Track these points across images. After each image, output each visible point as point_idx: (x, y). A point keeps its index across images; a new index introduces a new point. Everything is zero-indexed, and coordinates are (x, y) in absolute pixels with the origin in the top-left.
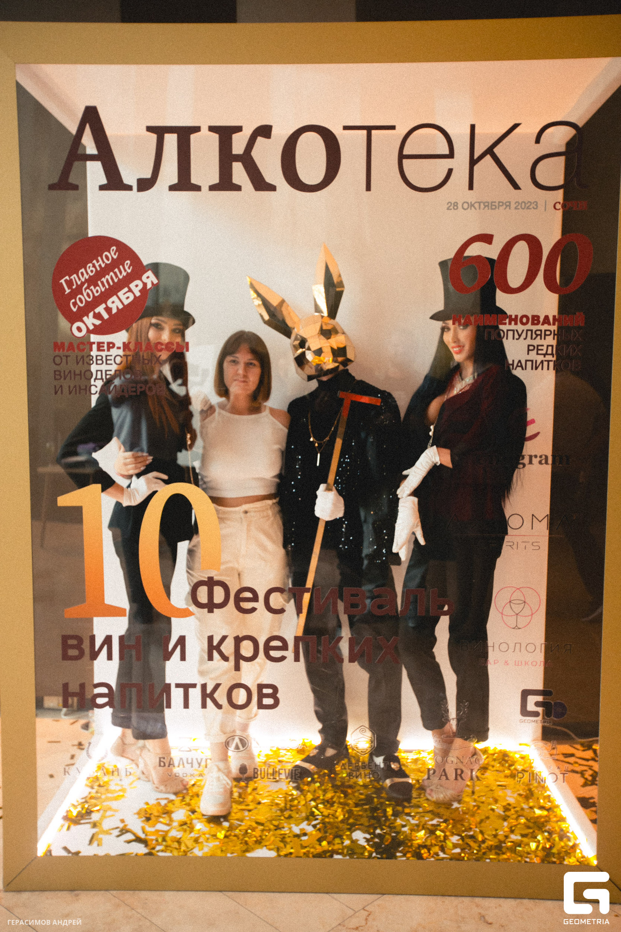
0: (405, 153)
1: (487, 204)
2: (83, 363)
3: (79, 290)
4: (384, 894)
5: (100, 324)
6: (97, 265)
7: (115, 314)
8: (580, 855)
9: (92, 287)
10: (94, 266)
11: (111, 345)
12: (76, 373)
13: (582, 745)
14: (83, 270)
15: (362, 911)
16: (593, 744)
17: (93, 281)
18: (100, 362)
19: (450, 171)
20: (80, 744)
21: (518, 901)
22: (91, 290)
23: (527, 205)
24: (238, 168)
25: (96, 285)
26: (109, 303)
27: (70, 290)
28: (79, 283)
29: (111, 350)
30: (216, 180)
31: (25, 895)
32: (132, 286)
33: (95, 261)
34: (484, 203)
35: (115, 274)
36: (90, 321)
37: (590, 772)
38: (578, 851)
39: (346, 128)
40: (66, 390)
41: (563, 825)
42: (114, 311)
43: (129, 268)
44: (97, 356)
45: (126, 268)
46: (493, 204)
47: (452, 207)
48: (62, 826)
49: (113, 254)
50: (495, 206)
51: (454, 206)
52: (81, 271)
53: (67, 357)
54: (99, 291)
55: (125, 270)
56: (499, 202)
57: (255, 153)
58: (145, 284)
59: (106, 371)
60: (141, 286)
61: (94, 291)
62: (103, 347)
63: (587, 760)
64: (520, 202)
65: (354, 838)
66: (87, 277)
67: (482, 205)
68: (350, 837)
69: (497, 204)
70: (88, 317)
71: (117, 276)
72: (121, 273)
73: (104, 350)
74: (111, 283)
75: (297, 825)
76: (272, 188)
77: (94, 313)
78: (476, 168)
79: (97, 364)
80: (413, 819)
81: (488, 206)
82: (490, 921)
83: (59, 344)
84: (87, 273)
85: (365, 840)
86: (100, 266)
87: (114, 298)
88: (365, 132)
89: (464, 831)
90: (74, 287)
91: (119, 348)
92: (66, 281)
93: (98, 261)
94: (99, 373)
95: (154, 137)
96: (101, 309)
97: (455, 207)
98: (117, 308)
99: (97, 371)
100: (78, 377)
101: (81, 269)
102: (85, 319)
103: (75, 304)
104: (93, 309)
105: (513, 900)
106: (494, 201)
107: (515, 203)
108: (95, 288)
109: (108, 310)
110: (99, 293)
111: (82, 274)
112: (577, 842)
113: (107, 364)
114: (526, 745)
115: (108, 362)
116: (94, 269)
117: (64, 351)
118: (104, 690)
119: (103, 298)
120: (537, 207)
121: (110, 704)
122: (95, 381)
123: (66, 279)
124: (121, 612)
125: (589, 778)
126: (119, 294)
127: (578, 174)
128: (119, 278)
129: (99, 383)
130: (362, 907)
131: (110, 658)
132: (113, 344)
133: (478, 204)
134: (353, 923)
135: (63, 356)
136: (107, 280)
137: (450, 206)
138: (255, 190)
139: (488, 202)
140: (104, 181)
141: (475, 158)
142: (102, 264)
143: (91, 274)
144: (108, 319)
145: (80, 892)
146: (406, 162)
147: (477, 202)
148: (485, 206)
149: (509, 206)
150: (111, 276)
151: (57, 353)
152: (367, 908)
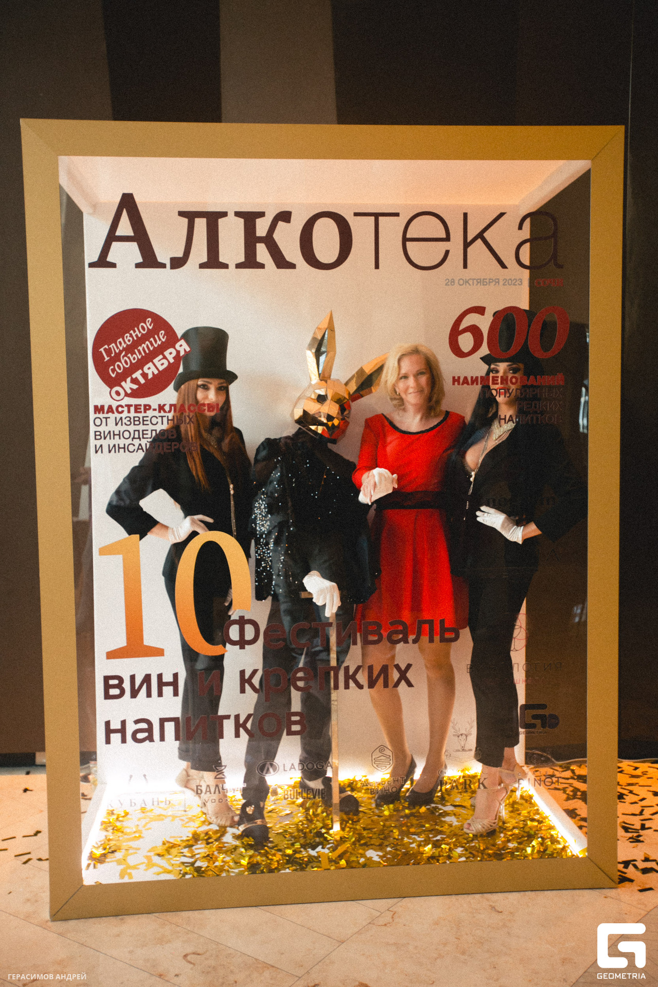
0: (408, 236)
1: (479, 281)
2: (122, 425)
3: (117, 358)
4: (404, 897)
5: (137, 389)
6: (134, 335)
7: (151, 378)
8: (570, 854)
9: (129, 355)
10: (131, 336)
11: (147, 407)
12: (115, 433)
13: (561, 766)
14: (121, 340)
15: (388, 912)
16: (571, 765)
17: (130, 349)
18: (137, 423)
19: (447, 252)
21: (522, 893)
22: (129, 358)
23: (513, 282)
24: (261, 249)
25: (133, 353)
26: (145, 369)
27: (109, 358)
28: (117, 351)
29: (147, 411)
30: (242, 259)
31: (72, 923)
32: (166, 353)
33: (132, 332)
34: (477, 280)
35: (151, 343)
36: (128, 385)
37: (571, 789)
38: (569, 851)
39: (356, 214)
40: (106, 449)
41: (553, 832)
42: (150, 376)
43: (163, 337)
44: (134, 417)
45: (161, 337)
46: (485, 280)
47: (449, 283)
49: (148, 324)
50: (486, 282)
51: (451, 282)
52: (119, 340)
53: (106, 418)
54: (137, 358)
55: (160, 340)
56: (490, 279)
57: (276, 236)
58: (178, 352)
59: (143, 431)
60: (174, 353)
61: (132, 359)
62: (140, 409)
63: (568, 779)
64: (507, 279)
65: (368, 856)
66: (125, 346)
67: (475, 281)
68: (363, 856)
69: (488, 281)
70: (126, 382)
71: (152, 345)
72: (156, 341)
73: (141, 412)
74: (147, 352)
75: (313, 849)
76: (292, 266)
77: (132, 378)
78: (469, 250)
79: (134, 424)
80: (419, 837)
82: (500, 911)
83: (99, 407)
84: (125, 343)
85: (378, 857)
86: (137, 336)
87: (150, 365)
88: (373, 218)
89: (466, 844)
90: (113, 355)
91: (155, 410)
92: (105, 349)
93: (135, 331)
94: (137, 433)
95: (186, 220)
96: (138, 375)
97: (453, 283)
98: (153, 373)
99: (135, 431)
100: (117, 437)
101: (120, 338)
102: (123, 384)
103: (113, 370)
104: (131, 375)
106: (486, 278)
107: (503, 280)
108: (132, 356)
109: (144, 375)
110: (136, 361)
111: (120, 343)
112: (567, 845)
113: (143, 424)
115: (145, 423)
116: (131, 339)
117: (103, 413)
118: (144, 726)
119: (140, 364)
120: (522, 284)
121: (150, 738)
122: (133, 440)
123: (105, 348)
124: (159, 652)
125: (571, 793)
126: (154, 361)
127: (555, 256)
128: (154, 347)
129: (136, 442)
130: (387, 909)
131: (149, 695)
132: (150, 406)
133: (472, 281)
134: (381, 921)
135: (103, 418)
136: (143, 348)
137: (448, 283)
138: (278, 268)
139: (480, 279)
140: (140, 260)
141: (468, 241)
142: (138, 334)
143: (129, 343)
144: (144, 383)
145: (124, 916)
146: (408, 244)
147: (471, 279)
148: (478, 283)
149: (498, 282)
150: (147, 345)
151: (97, 415)
152: (390, 909)
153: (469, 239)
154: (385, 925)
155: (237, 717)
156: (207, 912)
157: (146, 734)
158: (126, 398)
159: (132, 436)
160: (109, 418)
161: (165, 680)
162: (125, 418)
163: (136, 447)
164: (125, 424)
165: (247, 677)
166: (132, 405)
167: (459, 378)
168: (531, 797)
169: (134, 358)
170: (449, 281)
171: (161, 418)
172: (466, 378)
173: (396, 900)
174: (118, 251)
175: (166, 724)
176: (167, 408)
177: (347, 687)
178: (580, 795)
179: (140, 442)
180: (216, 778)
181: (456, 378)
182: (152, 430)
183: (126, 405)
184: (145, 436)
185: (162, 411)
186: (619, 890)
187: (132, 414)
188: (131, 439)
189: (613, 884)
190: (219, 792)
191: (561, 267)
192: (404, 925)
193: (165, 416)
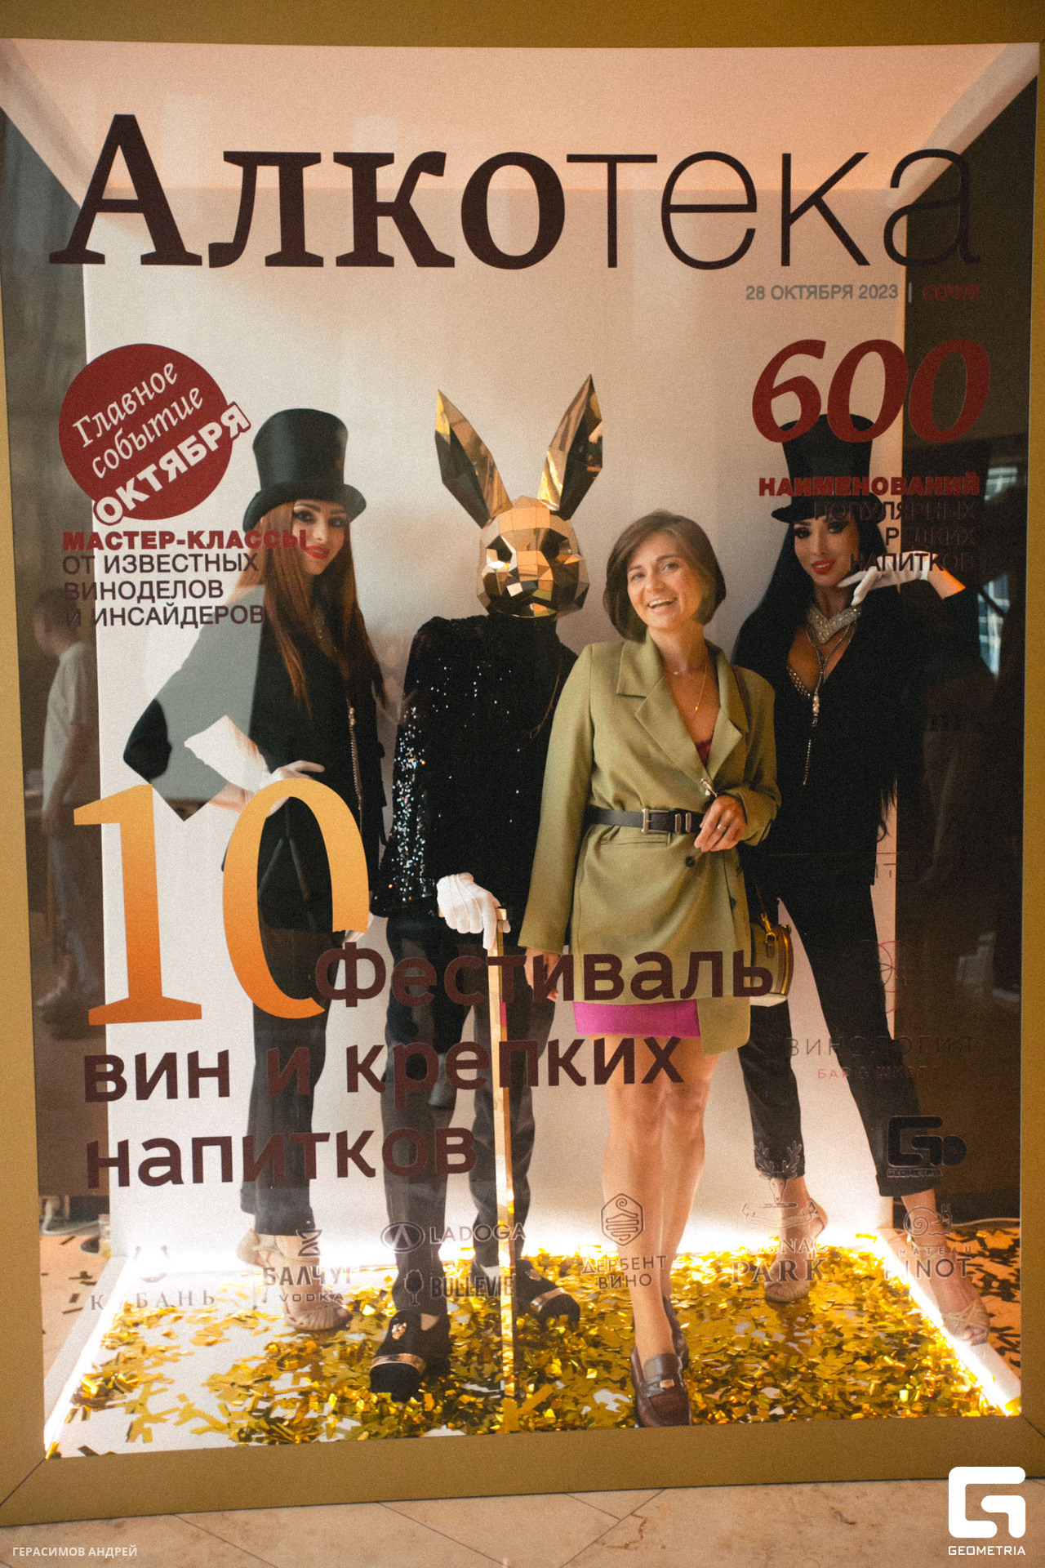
0: (674, 201)
1: (812, 289)
2: (118, 571)
3: (108, 440)
4: (665, 1488)
5: (146, 501)
6: (140, 396)
7: (174, 481)
8: (985, 1406)
9: (132, 435)
10: (135, 397)
11: (167, 538)
12: (105, 587)
13: (958, 1232)
14: (114, 405)
15: (631, 1519)
16: (977, 1230)
17: (132, 424)
19: (750, 234)
20: (84, 1275)
21: (894, 1484)
22: (130, 441)
23: (880, 292)
24: (387, 228)
25: (138, 431)
26: (163, 462)
27: (91, 441)
28: (108, 428)
29: (167, 545)
30: (348, 247)
31: (23, 1533)
32: (203, 432)
33: (135, 389)
34: (808, 288)
35: (173, 411)
36: (129, 494)
37: (980, 1275)
38: (982, 1399)
39: (572, 158)
40: (86, 618)
42: (172, 476)
43: (197, 401)
44: (142, 557)
45: (193, 400)
46: (823, 289)
47: (754, 295)
48: (74, 1412)
49: (167, 376)
50: (826, 292)
51: (759, 292)
52: (111, 406)
53: (88, 558)
54: (145, 441)
55: (191, 405)
56: (833, 287)
57: (415, 201)
58: (226, 430)
59: (159, 583)
60: (219, 433)
61: (136, 442)
62: (154, 540)
63: (973, 1256)
64: (868, 286)
65: (598, 1401)
66: (122, 418)
67: (805, 290)
68: (589, 1401)
69: (829, 290)
70: (125, 489)
71: (175, 415)
72: (183, 409)
73: (154, 547)
74: (166, 429)
76: (448, 261)
77: (137, 480)
78: (794, 228)
79: (142, 571)
81: (815, 292)
82: (851, 1519)
83: (74, 537)
84: (123, 411)
85: (618, 1404)
86: (145, 397)
87: (172, 454)
88: (603, 167)
90: (99, 435)
91: (181, 542)
92: (84, 424)
93: (141, 389)
94: (146, 587)
95: (238, 171)
96: (148, 474)
97: (761, 295)
98: (177, 470)
99: (143, 583)
100: (108, 595)
101: (112, 403)
102: (120, 491)
103: (101, 465)
104: (133, 474)
105: (884, 1483)
106: (826, 284)
107: (860, 288)
108: (137, 437)
109: (161, 475)
110: (143, 447)
111: (113, 411)
112: (977, 1386)
114: (868, 1236)
115: (163, 567)
116: (134, 404)
117: (82, 548)
118: (163, 1152)
119: (153, 453)
120: (897, 295)
121: (175, 1177)
122: (139, 602)
123: (85, 421)
124: (192, 1011)
125: (981, 1284)
126: (180, 447)
127: (962, 241)
128: (179, 419)
129: (146, 605)
130: (629, 1512)
131: (172, 1093)
132: (172, 535)
133: (798, 289)
134: (619, 1537)
135: (82, 557)
136: (159, 421)
137: (751, 294)
138: (418, 266)
139: (815, 287)
140: (150, 248)
141: (792, 210)
143: (130, 412)
144: (161, 491)
145: (125, 1519)
146: (675, 218)
147: (796, 286)
148: (811, 293)
149: (851, 292)
150: (166, 416)
151: (70, 552)
152: (638, 1513)
153: (794, 207)
154: (626, 1546)
155: (342, 1137)
156: (284, 1514)
157: (166, 1169)
158: (125, 519)
159: (138, 593)
160: (93, 557)
161: (203, 1064)
162: (125, 559)
163: (146, 616)
164: (124, 569)
165: (360, 1060)
166: (136, 534)
167: (772, 481)
168: (906, 1292)
169: (141, 440)
170: (753, 292)
171: (192, 559)
173: (650, 1493)
174: (108, 232)
175: (206, 1149)
176: (205, 539)
177: (554, 1080)
178: (998, 1288)
179: (153, 605)
180: (300, 1254)
181: (767, 482)
182: (176, 583)
183: (126, 533)
184: (163, 593)
185: (195, 545)
187: (138, 551)
188: (135, 598)
190: (308, 1282)
191: (977, 260)
192: (664, 1547)
193: (201, 555)
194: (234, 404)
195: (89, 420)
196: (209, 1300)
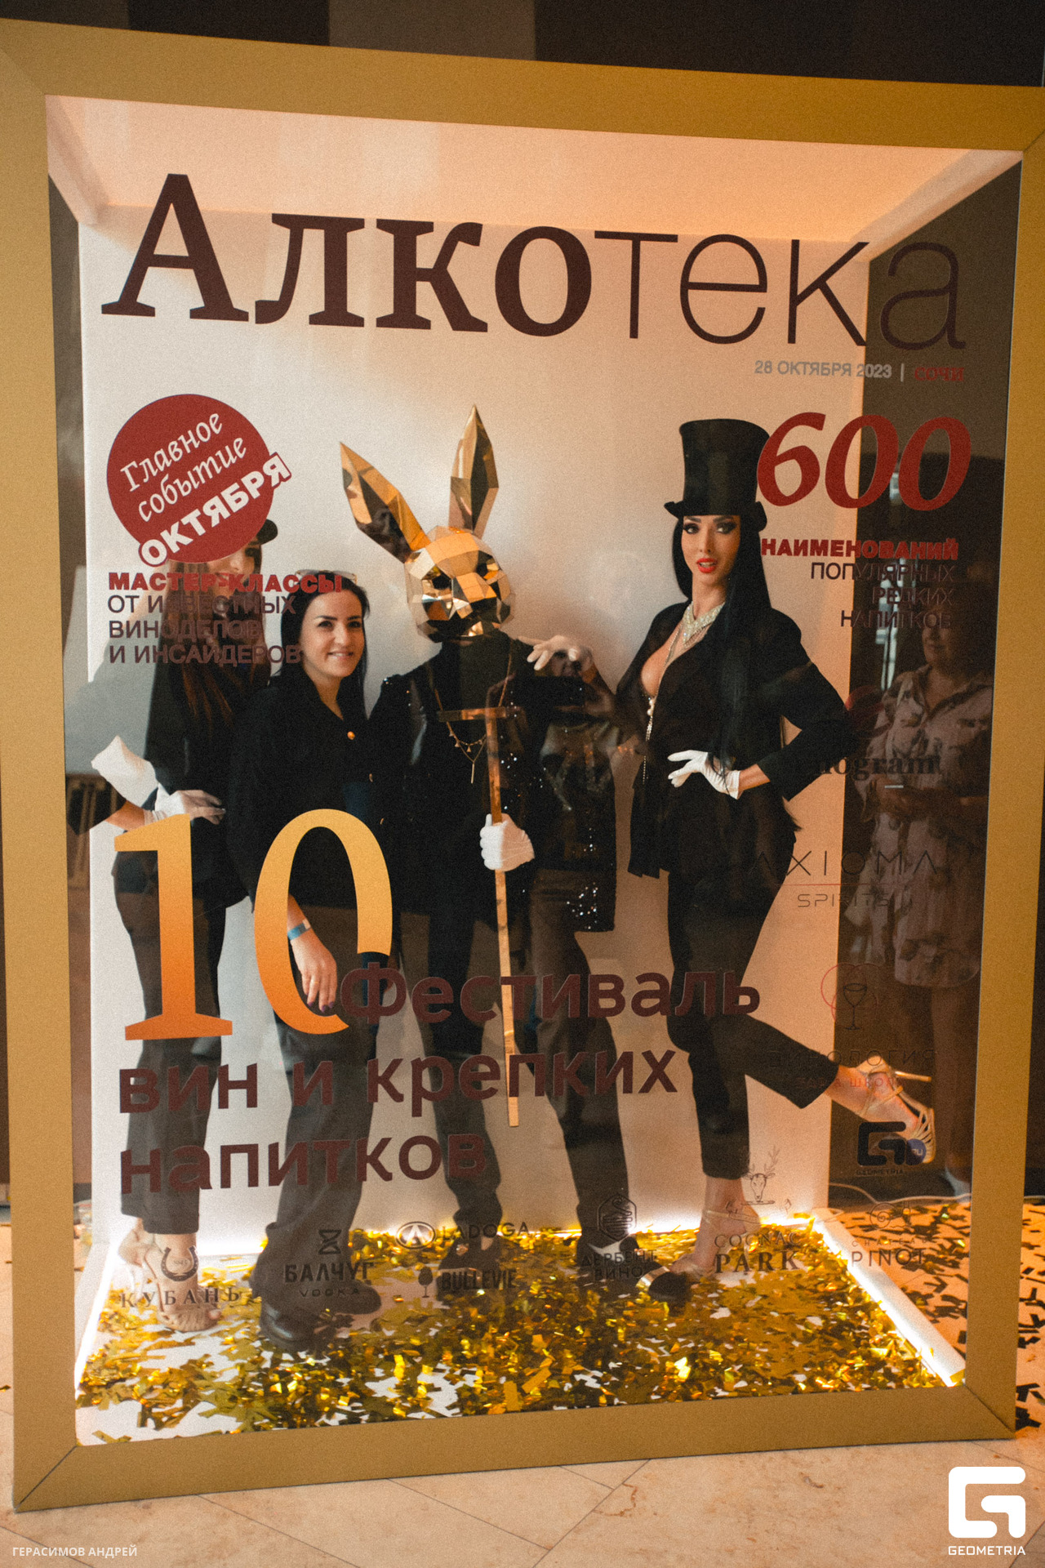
0: (691, 280)
1: (815, 366)
3: (154, 486)
4: (650, 1459)
5: (192, 544)
6: (186, 444)
7: (216, 526)
9: (177, 481)
10: (181, 445)
12: (149, 626)
14: (161, 452)
15: (623, 1489)
16: (902, 1207)
17: (178, 471)
19: (761, 312)
22: (176, 486)
24: (425, 293)
25: (184, 478)
26: (206, 509)
27: (138, 486)
28: (154, 473)
30: (388, 309)
31: (57, 1515)
32: (246, 480)
33: (182, 438)
34: (812, 365)
35: (218, 460)
36: (174, 538)
39: (600, 235)
40: (130, 655)
42: (215, 522)
43: (241, 451)
45: (237, 450)
46: (825, 366)
47: (762, 369)
49: (213, 425)
50: (829, 370)
51: (767, 367)
52: (157, 453)
53: (132, 598)
54: (190, 487)
55: (234, 454)
56: (834, 364)
57: (452, 269)
58: (268, 479)
60: (261, 481)
61: (181, 488)
63: (900, 1233)
66: (169, 464)
67: (808, 366)
69: (830, 367)
70: (170, 532)
72: (227, 458)
74: (211, 476)
76: (481, 327)
77: (181, 524)
78: (800, 308)
81: (817, 369)
83: (119, 577)
84: (169, 458)
86: (191, 445)
87: (215, 500)
88: (629, 243)
90: (146, 480)
92: (131, 469)
93: (187, 438)
95: (285, 233)
96: (192, 518)
97: (768, 370)
98: (220, 515)
100: (151, 633)
101: (159, 450)
102: (164, 534)
103: (147, 509)
104: (179, 518)
105: (844, 1448)
106: (827, 361)
107: (858, 367)
108: (182, 483)
109: (204, 520)
110: (189, 492)
111: (160, 457)
114: (806, 1215)
116: (180, 451)
117: (127, 588)
119: (196, 500)
121: (204, 1182)
123: (132, 467)
124: (223, 1028)
126: (223, 493)
127: (950, 327)
128: (224, 467)
130: (622, 1481)
133: (802, 366)
134: (614, 1506)
135: (127, 597)
136: (203, 468)
138: (455, 328)
139: (818, 364)
140: (199, 303)
141: (799, 293)
142: (194, 442)
143: (176, 459)
144: (204, 535)
145: (151, 1500)
146: (692, 293)
147: (801, 362)
148: (813, 370)
149: (849, 370)
150: (211, 464)
151: (116, 592)
152: (627, 1483)
153: (800, 291)
154: (622, 1514)
156: (301, 1490)
158: (169, 560)
160: (138, 597)
161: (233, 1077)
165: (381, 1073)
167: (774, 541)
169: (186, 487)
170: (761, 366)
172: (785, 543)
173: (638, 1463)
174: (159, 285)
175: (234, 1157)
180: (320, 1252)
186: (1017, 1442)
189: (1007, 1433)
190: (327, 1278)
191: (962, 345)
192: (655, 1514)
194: (275, 454)
195: (136, 466)
196: (233, 1297)
